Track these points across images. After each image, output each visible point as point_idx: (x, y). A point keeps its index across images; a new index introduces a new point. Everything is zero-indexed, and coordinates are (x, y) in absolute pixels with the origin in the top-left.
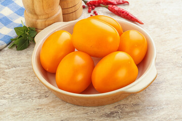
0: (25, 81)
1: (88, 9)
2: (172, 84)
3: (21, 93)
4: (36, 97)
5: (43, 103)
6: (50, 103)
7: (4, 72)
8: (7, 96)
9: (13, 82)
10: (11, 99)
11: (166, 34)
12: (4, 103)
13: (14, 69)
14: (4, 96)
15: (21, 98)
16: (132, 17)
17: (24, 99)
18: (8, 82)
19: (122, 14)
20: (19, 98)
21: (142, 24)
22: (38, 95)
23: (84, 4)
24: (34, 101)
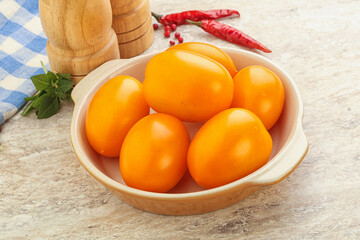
0: (59, 175)
1: (163, 31)
2: (335, 162)
3: (56, 199)
4: (84, 206)
5: (99, 215)
7: (18, 162)
8: (29, 207)
9: (38, 180)
10: (38, 212)
11: (314, 67)
12: (24, 221)
13: (37, 154)
14: (24, 207)
15: (56, 209)
16: (248, 41)
17: (61, 210)
18: (28, 180)
19: (229, 37)
20: (53, 209)
21: (269, 52)
22: (88, 201)
23: (156, 22)
24: (82, 212)
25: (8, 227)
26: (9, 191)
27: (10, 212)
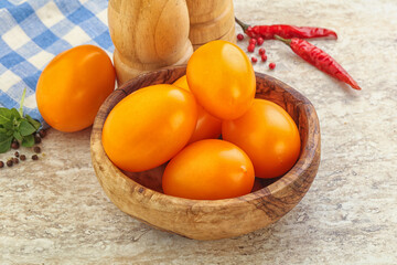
0: (95, 199)
1: (248, 43)
3: (84, 227)
4: (112, 240)
5: (126, 254)
6: (141, 254)
7: (55, 175)
8: (54, 231)
9: (71, 200)
10: (62, 239)
12: (45, 246)
13: (77, 170)
14: (47, 230)
15: (82, 239)
17: (87, 241)
18: (61, 199)
20: (78, 237)
22: (118, 235)
23: (242, 32)
24: (109, 247)
25: (26, 251)
26: (36, 208)
27: (32, 233)
